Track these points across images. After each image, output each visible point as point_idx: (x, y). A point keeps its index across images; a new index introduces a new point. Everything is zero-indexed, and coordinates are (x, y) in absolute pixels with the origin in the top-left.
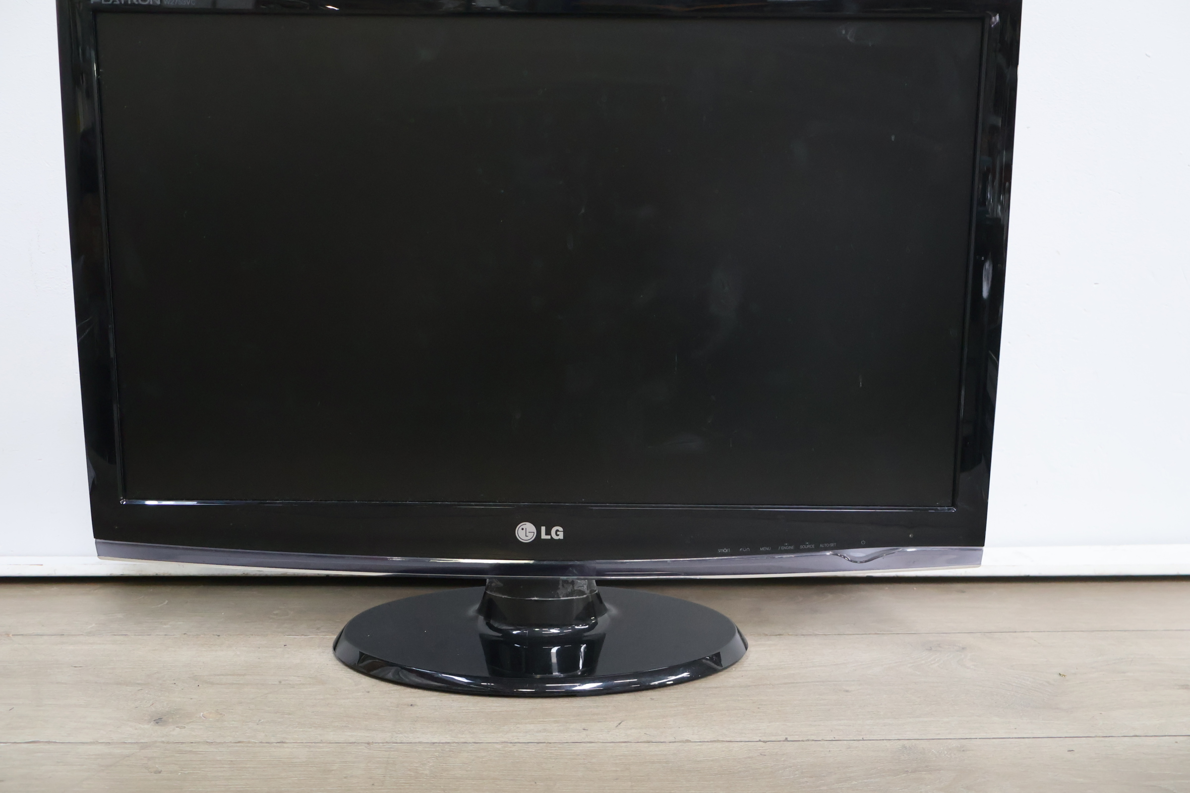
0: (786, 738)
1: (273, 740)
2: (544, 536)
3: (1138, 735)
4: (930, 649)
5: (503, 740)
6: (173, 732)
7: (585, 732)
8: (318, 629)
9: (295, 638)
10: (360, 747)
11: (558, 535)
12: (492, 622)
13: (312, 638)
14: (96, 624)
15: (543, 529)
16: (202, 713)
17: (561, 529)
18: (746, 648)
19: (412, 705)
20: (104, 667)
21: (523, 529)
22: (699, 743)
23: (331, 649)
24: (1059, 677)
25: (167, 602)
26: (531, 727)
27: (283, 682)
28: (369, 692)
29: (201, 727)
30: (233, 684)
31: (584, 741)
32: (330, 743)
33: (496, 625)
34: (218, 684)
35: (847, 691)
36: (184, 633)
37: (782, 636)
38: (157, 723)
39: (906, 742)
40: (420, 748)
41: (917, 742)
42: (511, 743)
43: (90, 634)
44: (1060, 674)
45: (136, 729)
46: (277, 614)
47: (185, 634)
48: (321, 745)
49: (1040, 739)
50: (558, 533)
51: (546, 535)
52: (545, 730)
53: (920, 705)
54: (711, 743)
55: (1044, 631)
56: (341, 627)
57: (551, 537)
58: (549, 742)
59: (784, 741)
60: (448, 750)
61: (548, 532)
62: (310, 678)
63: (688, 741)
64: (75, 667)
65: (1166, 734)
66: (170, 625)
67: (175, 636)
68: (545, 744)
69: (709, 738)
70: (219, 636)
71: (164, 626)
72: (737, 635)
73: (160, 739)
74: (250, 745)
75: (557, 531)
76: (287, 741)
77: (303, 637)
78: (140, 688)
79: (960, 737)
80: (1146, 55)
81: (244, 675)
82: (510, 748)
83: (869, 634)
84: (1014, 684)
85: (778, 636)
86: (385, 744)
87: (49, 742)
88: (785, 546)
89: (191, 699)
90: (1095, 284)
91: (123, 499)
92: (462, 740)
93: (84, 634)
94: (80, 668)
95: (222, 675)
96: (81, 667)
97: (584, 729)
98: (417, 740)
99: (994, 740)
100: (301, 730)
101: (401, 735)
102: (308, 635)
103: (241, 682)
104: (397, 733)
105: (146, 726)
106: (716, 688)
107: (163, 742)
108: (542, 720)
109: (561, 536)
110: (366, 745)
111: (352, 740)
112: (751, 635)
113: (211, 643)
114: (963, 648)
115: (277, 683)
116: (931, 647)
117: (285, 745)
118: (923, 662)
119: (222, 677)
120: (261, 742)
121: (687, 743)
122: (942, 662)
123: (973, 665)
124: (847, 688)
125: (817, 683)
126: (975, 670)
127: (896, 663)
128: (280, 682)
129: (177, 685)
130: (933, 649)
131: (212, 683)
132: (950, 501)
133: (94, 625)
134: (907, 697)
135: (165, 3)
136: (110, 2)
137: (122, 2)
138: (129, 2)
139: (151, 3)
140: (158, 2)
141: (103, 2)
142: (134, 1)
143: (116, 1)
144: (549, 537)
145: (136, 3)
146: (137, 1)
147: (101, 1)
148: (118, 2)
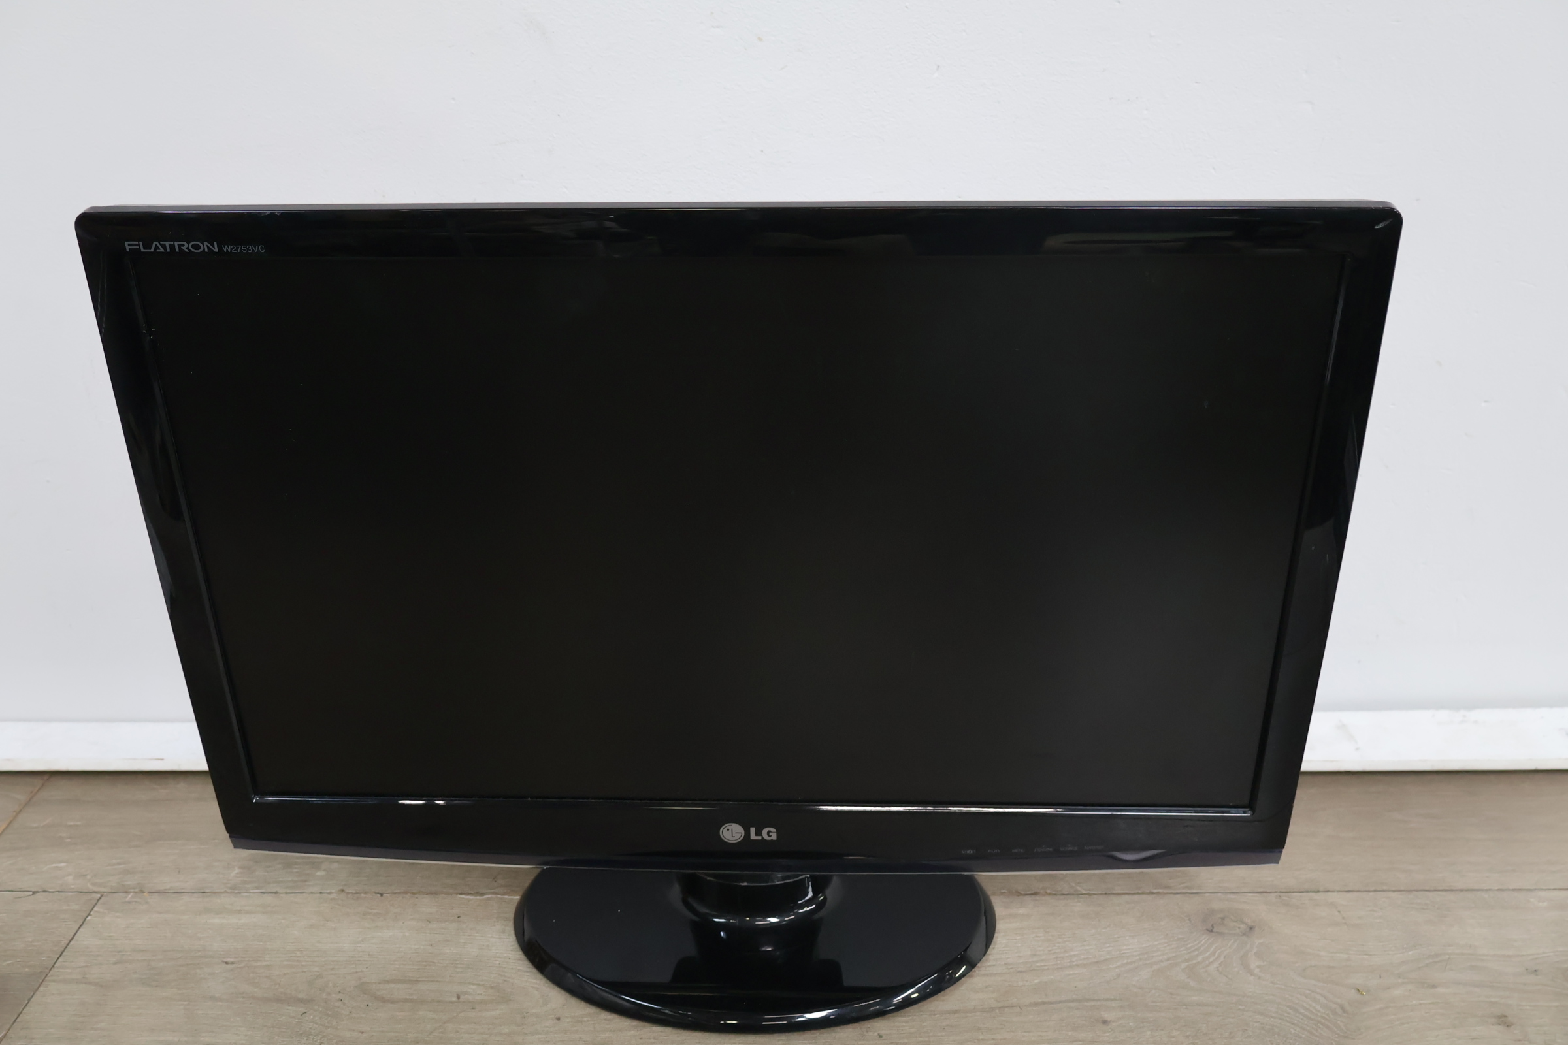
2: (753, 836)
4: (1212, 930)
9: (469, 900)
11: (770, 836)
12: (692, 903)
13: (488, 899)
15: (753, 830)
17: (773, 830)
20: (259, 964)
21: (728, 830)
23: (512, 930)
24: (1356, 995)
27: (462, 998)
28: (560, 1019)
30: (406, 1000)
33: (696, 907)
34: (389, 1001)
35: (1105, 1022)
36: (341, 888)
37: (1037, 898)
43: (235, 890)
44: (1359, 990)
47: (342, 890)
51: (756, 835)
55: (1353, 891)
57: (762, 837)
61: (758, 833)
62: (492, 988)
64: (227, 963)
66: (324, 870)
67: (332, 896)
70: (382, 895)
71: (319, 873)
75: (769, 832)
77: (478, 897)
78: (303, 1010)
81: (417, 981)
84: (1302, 1011)
85: (1033, 897)
89: (362, 1033)
93: (229, 891)
94: (233, 966)
95: (393, 981)
96: (233, 963)
102: (482, 894)
103: (415, 997)
106: (956, 1012)
109: (774, 837)
112: (1002, 893)
113: (375, 911)
115: (455, 999)
118: (1200, 958)
119: (392, 985)
122: (1222, 959)
123: (1258, 967)
124: (1107, 1016)
125: (1072, 1004)
126: (1259, 978)
127: (1168, 960)
128: (458, 997)
129: (344, 1004)
130: (1215, 930)
131: (383, 1000)
132: (1246, 801)
133: (237, 870)
134: (1174, 1037)
135: (225, 251)
136: (152, 250)
137: (168, 250)
138: (177, 250)
139: (206, 250)
140: (216, 250)
141: (142, 250)
142: (184, 248)
143: (159, 249)
144: (760, 838)
145: (187, 251)
146: (188, 248)
147: (140, 249)
148: (162, 250)
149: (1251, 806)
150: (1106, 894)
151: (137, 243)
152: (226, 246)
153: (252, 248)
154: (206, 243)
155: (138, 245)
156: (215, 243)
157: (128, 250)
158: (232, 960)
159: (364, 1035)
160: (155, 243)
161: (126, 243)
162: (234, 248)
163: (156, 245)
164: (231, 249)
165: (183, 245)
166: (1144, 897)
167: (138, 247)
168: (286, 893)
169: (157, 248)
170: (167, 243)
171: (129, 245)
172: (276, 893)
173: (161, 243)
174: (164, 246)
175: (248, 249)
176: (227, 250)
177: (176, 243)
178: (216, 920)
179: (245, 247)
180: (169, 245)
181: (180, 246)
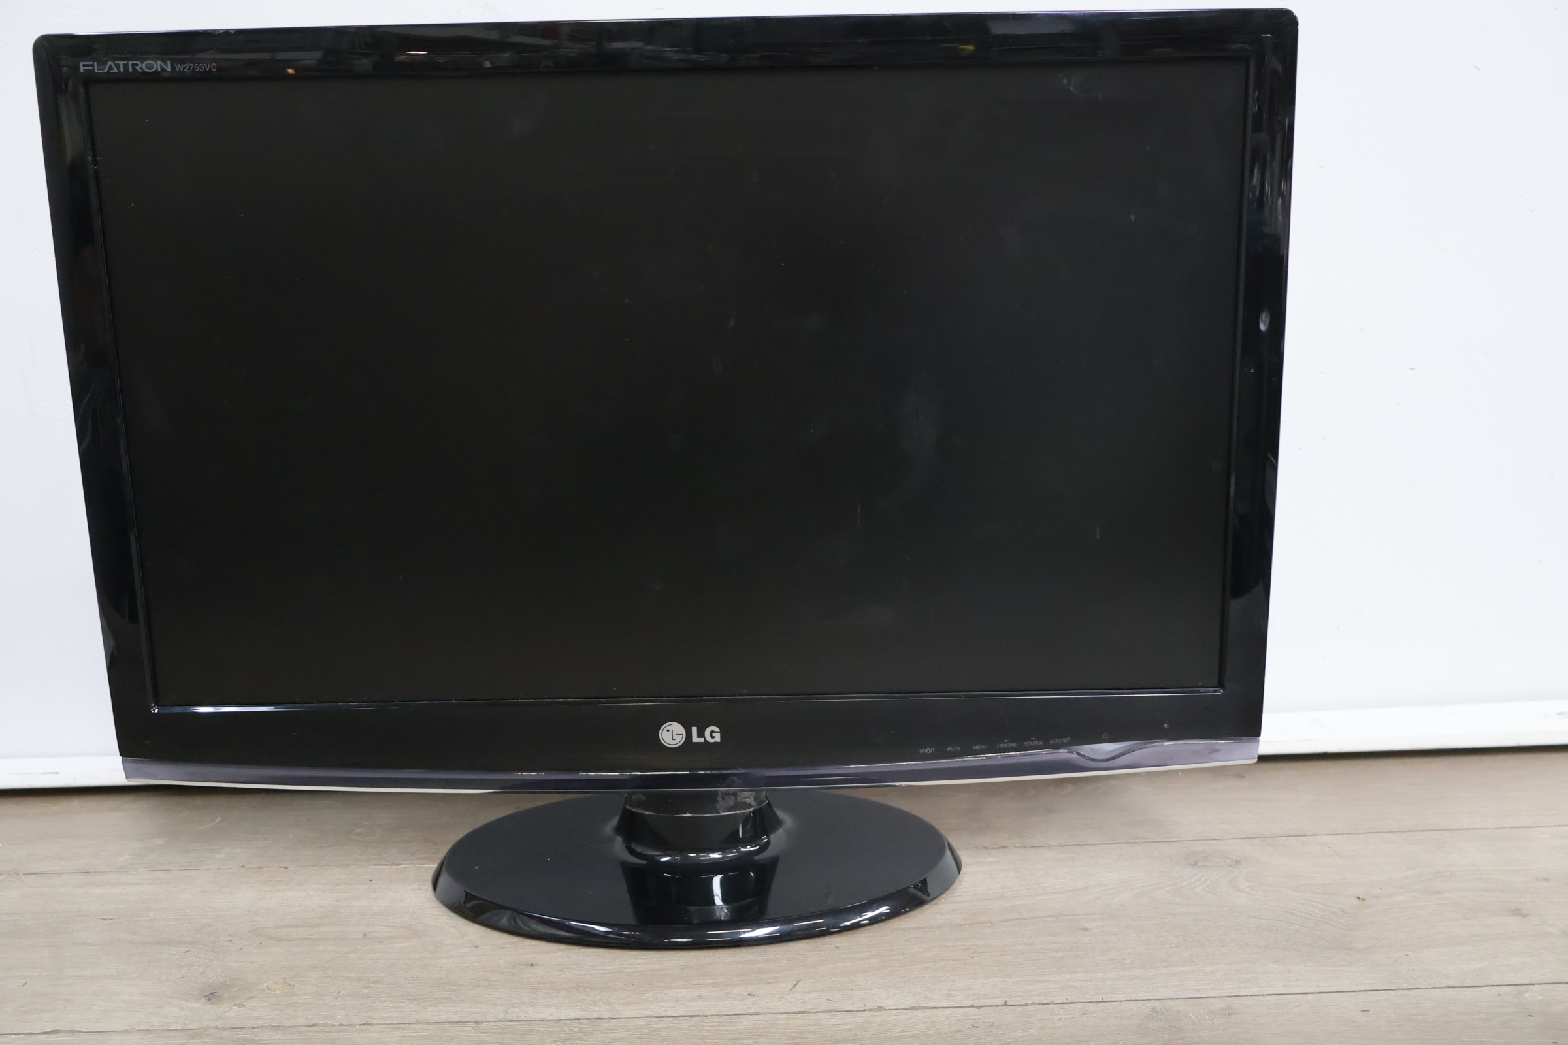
0: (1006, 1001)
1: (355, 1021)
2: (695, 739)
3: (1451, 985)
4: (1195, 864)
5: (648, 1013)
6: (229, 1013)
7: (751, 999)
8: (413, 854)
10: (466, 1029)
11: (713, 737)
12: (634, 846)
14: (130, 855)
15: (694, 730)
16: (266, 984)
17: (716, 729)
18: (959, 870)
19: (531, 965)
20: (141, 919)
21: (668, 731)
22: (895, 1012)
23: (429, 886)
24: (1357, 902)
25: (219, 819)
26: (683, 993)
27: (368, 936)
28: (477, 947)
29: (265, 1004)
30: (305, 939)
31: (750, 1012)
32: (428, 1023)
33: (639, 849)
34: (285, 940)
35: (1086, 929)
36: (241, 865)
37: (1005, 850)
38: (209, 1000)
39: (1157, 1004)
40: (541, 1028)
41: (1171, 1003)
42: (657, 1017)
43: (122, 869)
44: (1359, 898)
45: (182, 1009)
46: (360, 834)
47: (243, 866)
48: (416, 1026)
49: (1325, 995)
50: (713, 734)
51: (699, 737)
52: (700, 997)
53: (1177, 947)
54: (911, 1011)
55: (1342, 834)
56: (444, 850)
57: (705, 740)
58: (705, 1014)
59: (1002, 1006)
60: (576, 1029)
61: (701, 734)
62: (403, 928)
63: (881, 1009)
64: (104, 919)
65: (1488, 983)
66: (224, 854)
67: (230, 871)
68: (699, 1018)
69: (908, 1002)
70: (286, 868)
71: (218, 856)
72: (948, 853)
73: (213, 1024)
74: (327, 1029)
75: (713, 732)
76: (374, 1022)
77: (394, 867)
78: (187, 949)
79: (1226, 995)
80: (1475, 67)
81: (319, 926)
82: (656, 1024)
83: (1118, 843)
84: (1299, 914)
85: (1001, 850)
86: (497, 1023)
87: (73, 1032)
88: (1006, 743)
90: (1411, 369)
91: (155, 706)
92: (595, 1015)
93: (115, 870)
94: (111, 921)
95: (291, 926)
96: (111, 919)
97: (750, 995)
98: (538, 1017)
99: (1269, 998)
100: (392, 1005)
101: (517, 1010)
102: (400, 865)
103: (316, 936)
104: (513, 1007)
105: (196, 1005)
106: (919, 929)
107: (217, 1028)
108: (697, 982)
109: (718, 738)
110: (474, 1025)
111: (456, 1018)
112: (968, 848)
113: (277, 879)
114: (1237, 862)
115: (360, 936)
116: (1196, 862)
117: (371, 1028)
118: (1185, 883)
119: (290, 929)
120: (341, 1025)
121: (880, 1012)
122: (1208, 883)
123: (1249, 887)
124: (1086, 925)
125: (1049, 919)
126: (1250, 894)
127: (1150, 886)
128: (365, 935)
129: (234, 944)
130: (1199, 864)
131: (278, 939)
132: (1215, 681)
133: (126, 856)
134: (1162, 937)
135: (178, 70)
136: (106, 71)
137: (122, 70)
138: (131, 70)
140: (169, 69)
141: (96, 71)
142: (137, 68)
143: (113, 69)
144: (702, 740)
145: (140, 70)
146: (141, 68)
147: (94, 69)
148: (115, 70)
149: (1221, 685)
150: (1079, 845)
151: (92, 63)
152: (179, 65)
154: (159, 62)
155: (93, 66)
157: (82, 71)
158: (111, 917)
159: (253, 964)
160: (109, 63)
161: (81, 64)
162: (186, 67)
163: (110, 65)
164: (184, 68)
165: (137, 65)
166: (1121, 845)
167: (91, 68)
168: (180, 870)
169: (111, 67)
170: (121, 63)
171: (84, 65)
172: (168, 870)
173: (116, 62)
174: (118, 66)
175: (200, 68)
176: (180, 69)
177: (130, 63)
178: (98, 891)
179: (198, 66)
180: (123, 64)
181: (134, 65)
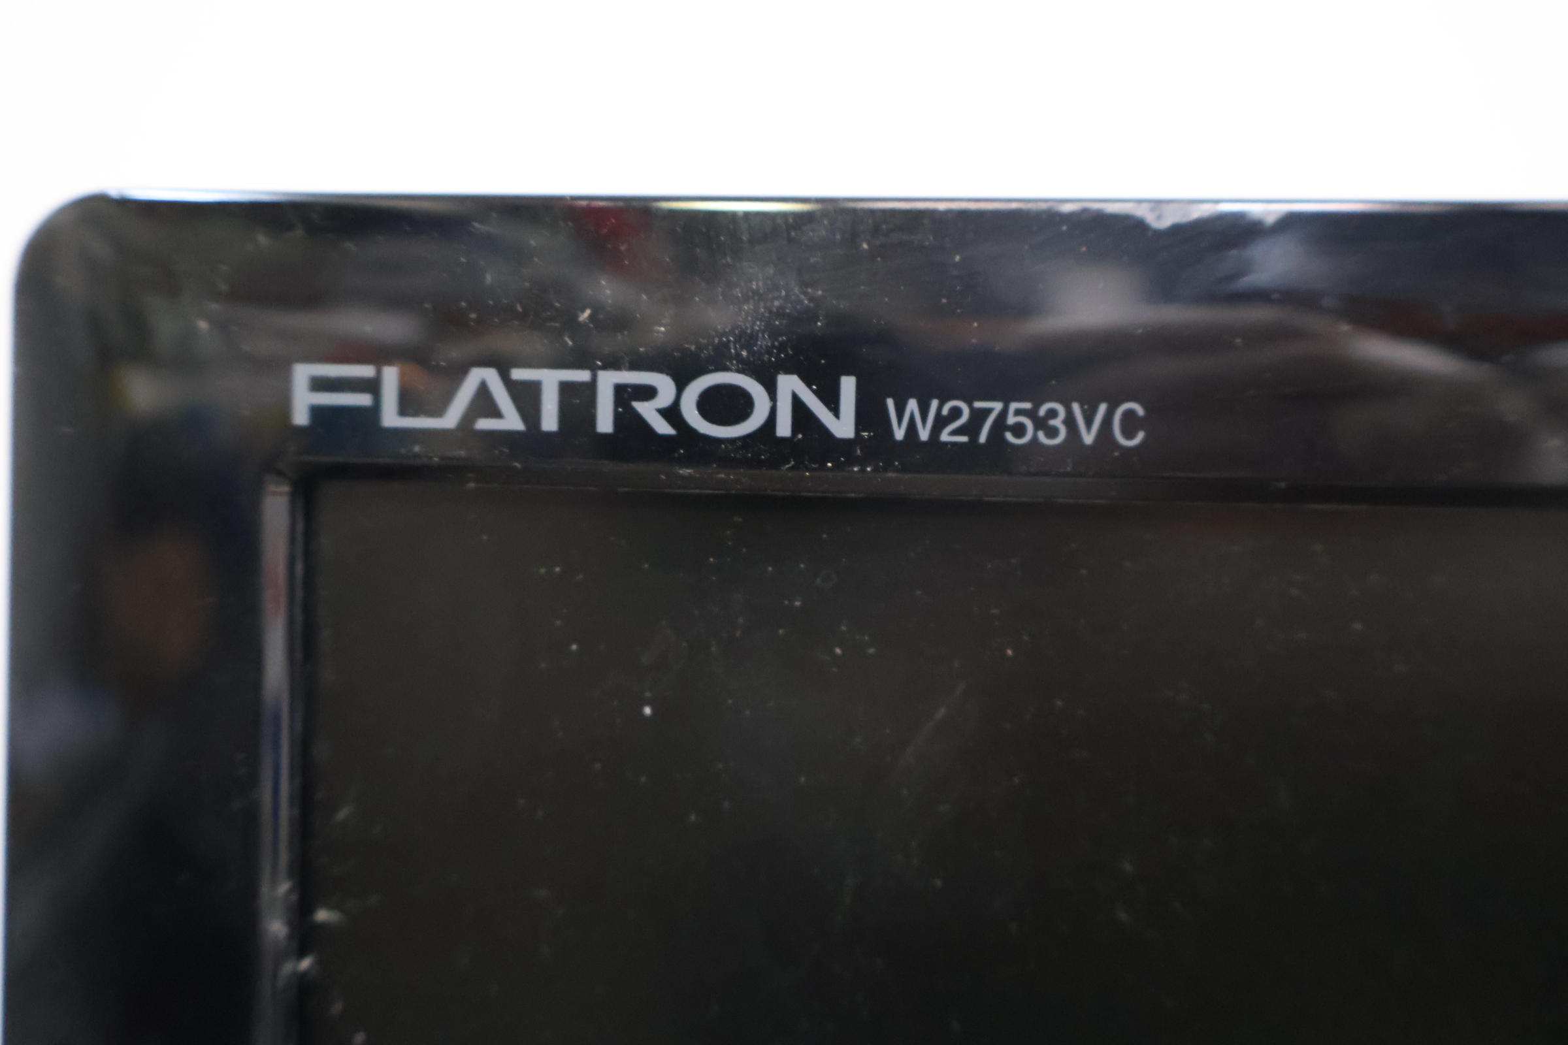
135: (899, 434)
136: (450, 420)
137: (550, 421)
138: (605, 423)
139: (784, 428)
140: (843, 426)
141: (391, 418)
142: (648, 410)
143: (496, 413)
145: (663, 427)
146: (672, 414)
147: (374, 411)
148: (511, 421)
151: (365, 371)
152: (912, 405)
153: (1070, 422)
154: (789, 384)
155: (372, 386)
156: (848, 386)
157: (301, 417)
160: (477, 376)
161: (303, 373)
162: (956, 413)
163: (483, 391)
164: (941, 422)
165: (648, 393)
167: (363, 400)
169: (484, 403)
170: (550, 380)
171: (320, 384)
173: (518, 374)
175: (1041, 424)
176: (912, 429)
177: (608, 381)
179: (1031, 414)
180: (566, 388)
181: (624, 395)
